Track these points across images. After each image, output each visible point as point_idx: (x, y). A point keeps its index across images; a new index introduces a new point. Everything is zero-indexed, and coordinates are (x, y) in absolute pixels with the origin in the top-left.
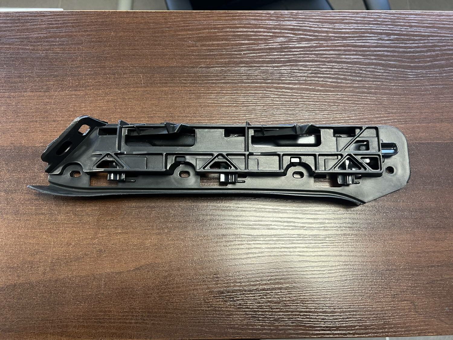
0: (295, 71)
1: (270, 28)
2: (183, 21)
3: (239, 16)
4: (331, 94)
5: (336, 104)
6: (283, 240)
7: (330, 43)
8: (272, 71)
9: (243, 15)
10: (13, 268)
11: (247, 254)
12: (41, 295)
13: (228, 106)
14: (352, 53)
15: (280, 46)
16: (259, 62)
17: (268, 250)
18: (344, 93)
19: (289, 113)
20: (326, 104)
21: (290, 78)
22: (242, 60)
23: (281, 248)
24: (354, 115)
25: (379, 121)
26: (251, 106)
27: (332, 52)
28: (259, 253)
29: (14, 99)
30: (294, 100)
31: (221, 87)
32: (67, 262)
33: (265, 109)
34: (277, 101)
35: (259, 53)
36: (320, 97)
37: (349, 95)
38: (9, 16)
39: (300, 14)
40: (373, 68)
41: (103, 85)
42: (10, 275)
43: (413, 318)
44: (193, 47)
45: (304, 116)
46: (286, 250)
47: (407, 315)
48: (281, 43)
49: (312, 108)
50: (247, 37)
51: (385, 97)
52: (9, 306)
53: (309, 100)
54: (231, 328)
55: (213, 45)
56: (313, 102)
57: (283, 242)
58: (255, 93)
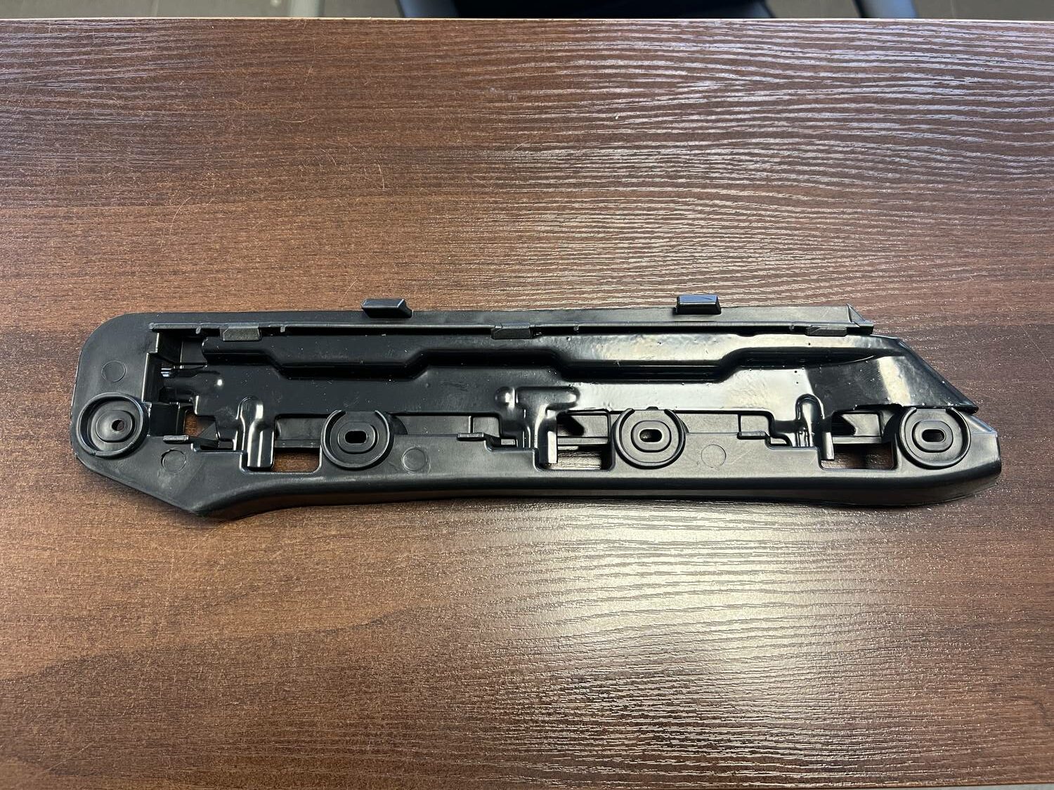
0: (743, 157)
1: (681, 60)
2: (475, 42)
3: (606, 31)
4: (829, 210)
5: (842, 235)
6: (725, 555)
7: (821, 93)
8: (688, 157)
9: (616, 28)
10: (78, 619)
11: (639, 587)
12: (146, 683)
13: (586, 238)
14: (876, 116)
15: (705, 100)
16: (656, 137)
17: (690, 578)
18: (859, 210)
19: (731, 255)
20: (817, 233)
21: (731, 173)
22: (616, 131)
23: (721, 573)
24: (883, 260)
25: (944, 274)
26: (641, 238)
27: (827, 115)
28: (669, 584)
29: (79, 222)
30: (742, 224)
31: (569, 195)
32: (209, 605)
33: (673, 246)
34: (702, 227)
35: (656, 116)
36: (801, 218)
37: (871, 214)
38: (67, 30)
39: (751, 27)
40: (925, 152)
41: (288, 190)
42: (70, 636)
43: (1040, 741)
44: (501, 101)
45: (767, 263)
46: (732, 578)
47: (1025, 732)
48: (708, 93)
49: (785, 244)
50: (628, 80)
51: (956, 219)
52: (68, 712)
53: (777, 225)
54: (605, 764)
55: (547, 98)
56: (786, 228)
57: (725, 560)
58: (649, 209)
